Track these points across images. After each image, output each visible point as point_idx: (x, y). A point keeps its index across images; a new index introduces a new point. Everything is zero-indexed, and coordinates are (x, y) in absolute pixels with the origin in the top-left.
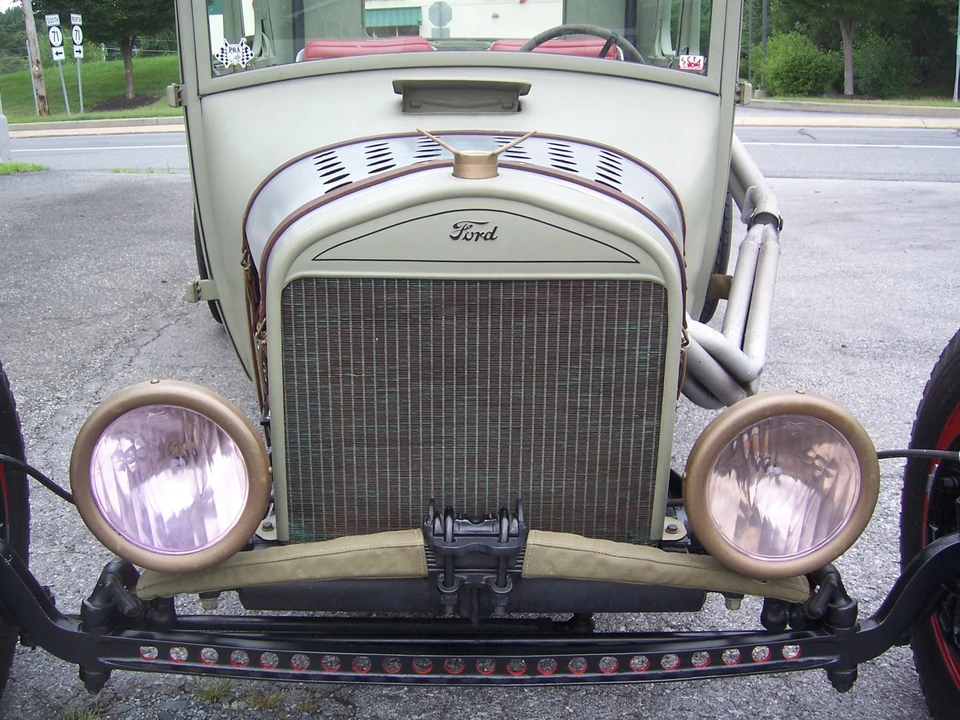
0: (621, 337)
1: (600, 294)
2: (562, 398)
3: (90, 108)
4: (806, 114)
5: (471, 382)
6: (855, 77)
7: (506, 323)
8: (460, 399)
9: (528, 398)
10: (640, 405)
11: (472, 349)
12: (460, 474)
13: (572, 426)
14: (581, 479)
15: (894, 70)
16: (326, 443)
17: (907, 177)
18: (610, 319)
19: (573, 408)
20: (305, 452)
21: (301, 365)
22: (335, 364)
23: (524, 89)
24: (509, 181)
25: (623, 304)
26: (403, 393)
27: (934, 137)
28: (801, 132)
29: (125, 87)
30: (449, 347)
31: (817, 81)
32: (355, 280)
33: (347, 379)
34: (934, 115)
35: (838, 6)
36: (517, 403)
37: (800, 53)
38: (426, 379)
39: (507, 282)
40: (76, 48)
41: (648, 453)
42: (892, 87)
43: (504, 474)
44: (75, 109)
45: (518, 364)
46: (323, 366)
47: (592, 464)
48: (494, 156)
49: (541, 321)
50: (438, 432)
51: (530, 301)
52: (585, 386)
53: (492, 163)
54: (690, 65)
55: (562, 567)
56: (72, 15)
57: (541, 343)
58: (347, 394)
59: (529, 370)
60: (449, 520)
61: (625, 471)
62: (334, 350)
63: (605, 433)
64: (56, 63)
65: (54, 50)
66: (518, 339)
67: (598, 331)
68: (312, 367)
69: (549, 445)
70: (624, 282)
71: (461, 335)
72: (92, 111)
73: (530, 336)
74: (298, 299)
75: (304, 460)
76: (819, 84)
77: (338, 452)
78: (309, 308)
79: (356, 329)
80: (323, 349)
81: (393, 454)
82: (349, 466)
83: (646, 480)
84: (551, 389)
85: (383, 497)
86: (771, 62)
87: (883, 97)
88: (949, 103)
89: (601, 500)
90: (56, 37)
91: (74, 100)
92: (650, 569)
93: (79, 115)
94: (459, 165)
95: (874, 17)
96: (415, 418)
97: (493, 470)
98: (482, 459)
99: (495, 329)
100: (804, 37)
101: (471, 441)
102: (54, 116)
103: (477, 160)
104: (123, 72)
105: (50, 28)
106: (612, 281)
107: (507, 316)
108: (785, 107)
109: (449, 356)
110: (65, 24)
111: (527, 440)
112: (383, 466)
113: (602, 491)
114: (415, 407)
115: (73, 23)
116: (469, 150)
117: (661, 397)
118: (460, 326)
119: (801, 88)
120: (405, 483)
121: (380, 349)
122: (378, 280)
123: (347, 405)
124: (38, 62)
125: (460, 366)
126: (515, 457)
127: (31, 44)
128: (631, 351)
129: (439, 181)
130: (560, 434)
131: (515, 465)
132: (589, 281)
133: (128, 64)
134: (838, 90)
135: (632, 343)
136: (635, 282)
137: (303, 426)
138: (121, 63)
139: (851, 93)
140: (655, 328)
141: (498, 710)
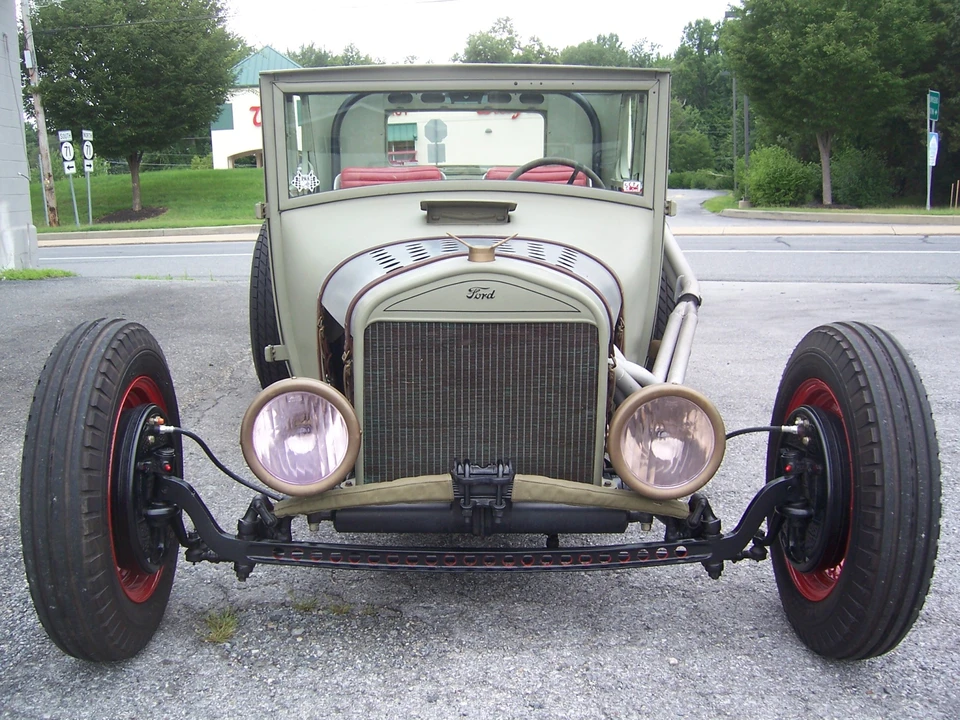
0: (571, 358)
1: (557, 331)
2: (535, 397)
3: (98, 219)
4: (786, 223)
5: (479, 387)
6: (834, 188)
7: (501, 349)
8: (472, 397)
9: (514, 397)
10: (584, 401)
11: (480, 365)
12: (472, 446)
13: (542, 414)
14: (548, 448)
15: (870, 180)
16: (389, 426)
17: (871, 280)
18: (564, 346)
19: (542, 403)
20: (375, 432)
21: (374, 376)
22: (396, 375)
23: (512, 207)
24: (501, 264)
25: (571, 338)
26: (438, 394)
27: (902, 243)
28: (778, 240)
29: (131, 200)
30: (466, 364)
31: (797, 192)
32: (409, 323)
33: (403, 385)
34: (908, 223)
35: (814, 121)
36: (507, 400)
37: (780, 166)
38: (451, 385)
39: (501, 324)
40: (87, 162)
41: (590, 432)
42: (869, 197)
43: (500, 446)
44: (85, 221)
45: (508, 376)
46: (388, 377)
47: (555, 439)
48: (493, 249)
49: (522, 349)
50: (459, 419)
51: (515, 336)
52: (549, 389)
53: (492, 254)
54: (631, 188)
55: (536, 493)
56: (84, 132)
57: (522, 362)
58: (403, 394)
59: (515, 379)
60: (467, 466)
61: (576, 443)
62: (395, 367)
63: (563, 419)
64: (67, 176)
65: (66, 164)
66: (508, 359)
67: (557, 354)
68: (381, 378)
69: (528, 427)
70: (572, 324)
71: (473, 357)
72: (100, 222)
73: (515, 358)
74: (374, 335)
75: (375, 437)
76: (800, 194)
77: (396, 432)
78: (381, 340)
79: (409, 354)
80: (388, 366)
81: (431, 432)
82: (403, 440)
83: (589, 450)
84: (528, 391)
85: (424, 461)
86: (753, 174)
87: (860, 206)
88: (922, 211)
89: (561, 462)
90: (68, 151)
91: (84, 212)
92: (589, 495)
93: (88, 226)
94: (471, 254)
95: (848, 130)
96: (445, 410)
97: (493, 442)
98: (486, 435)
99: (494, 354)
100: (784, 151)
101: (479, 425)
102: (63, 227)
103: (483, 251)
104: (130, 185)
105: (62, 143)
106: (565, 323)
107: (501, 345)
108: (767, 216)
109: (465, 370)
110: (77, 140)
111: (514, 423)
112: (424, 441)
113: (561, 457)
114: (445, 403)
115: (84, 138)
116: (478, 246)
117: (597, 395)
118: (473, 351)
119: (783, 199)
120: (438, 452)
121: (423, 366)
122: (423, 323)
123: (403, 401)
124: (50, 176)
125: (473, 377)
126: (507, 434)
127: (44, 159)
128: (578, 367)
129: (460, 263)
130: (535, 419)
131: (507, 440)
132: (551, 323)
133: (135, 179)
134: (818, 200)
135: (578, 362)
136: (579, 324)
137: (375, 414)
138: (128, 176)
139: (829, 203)
140: (592, 352)
141: (498, 613)
